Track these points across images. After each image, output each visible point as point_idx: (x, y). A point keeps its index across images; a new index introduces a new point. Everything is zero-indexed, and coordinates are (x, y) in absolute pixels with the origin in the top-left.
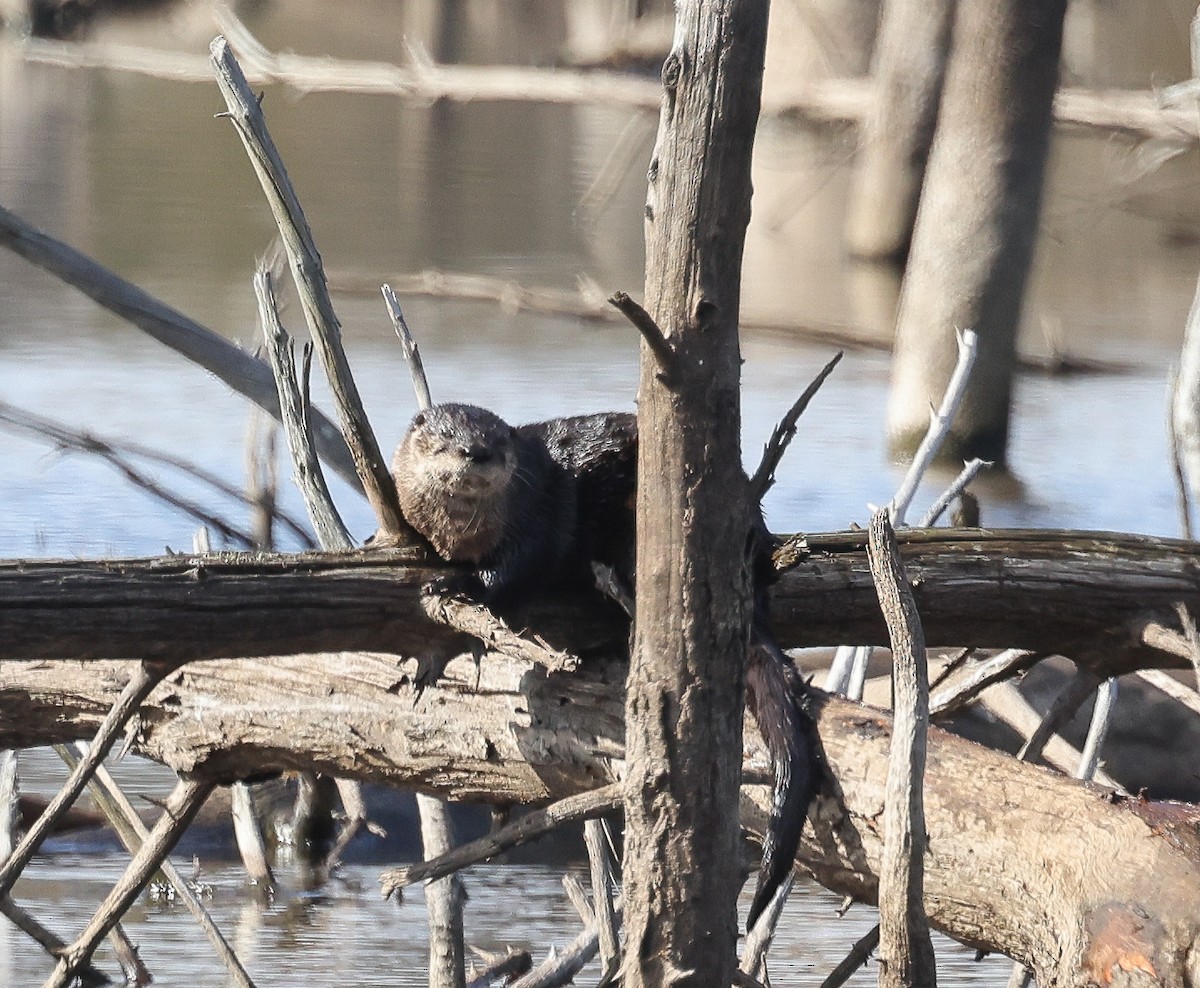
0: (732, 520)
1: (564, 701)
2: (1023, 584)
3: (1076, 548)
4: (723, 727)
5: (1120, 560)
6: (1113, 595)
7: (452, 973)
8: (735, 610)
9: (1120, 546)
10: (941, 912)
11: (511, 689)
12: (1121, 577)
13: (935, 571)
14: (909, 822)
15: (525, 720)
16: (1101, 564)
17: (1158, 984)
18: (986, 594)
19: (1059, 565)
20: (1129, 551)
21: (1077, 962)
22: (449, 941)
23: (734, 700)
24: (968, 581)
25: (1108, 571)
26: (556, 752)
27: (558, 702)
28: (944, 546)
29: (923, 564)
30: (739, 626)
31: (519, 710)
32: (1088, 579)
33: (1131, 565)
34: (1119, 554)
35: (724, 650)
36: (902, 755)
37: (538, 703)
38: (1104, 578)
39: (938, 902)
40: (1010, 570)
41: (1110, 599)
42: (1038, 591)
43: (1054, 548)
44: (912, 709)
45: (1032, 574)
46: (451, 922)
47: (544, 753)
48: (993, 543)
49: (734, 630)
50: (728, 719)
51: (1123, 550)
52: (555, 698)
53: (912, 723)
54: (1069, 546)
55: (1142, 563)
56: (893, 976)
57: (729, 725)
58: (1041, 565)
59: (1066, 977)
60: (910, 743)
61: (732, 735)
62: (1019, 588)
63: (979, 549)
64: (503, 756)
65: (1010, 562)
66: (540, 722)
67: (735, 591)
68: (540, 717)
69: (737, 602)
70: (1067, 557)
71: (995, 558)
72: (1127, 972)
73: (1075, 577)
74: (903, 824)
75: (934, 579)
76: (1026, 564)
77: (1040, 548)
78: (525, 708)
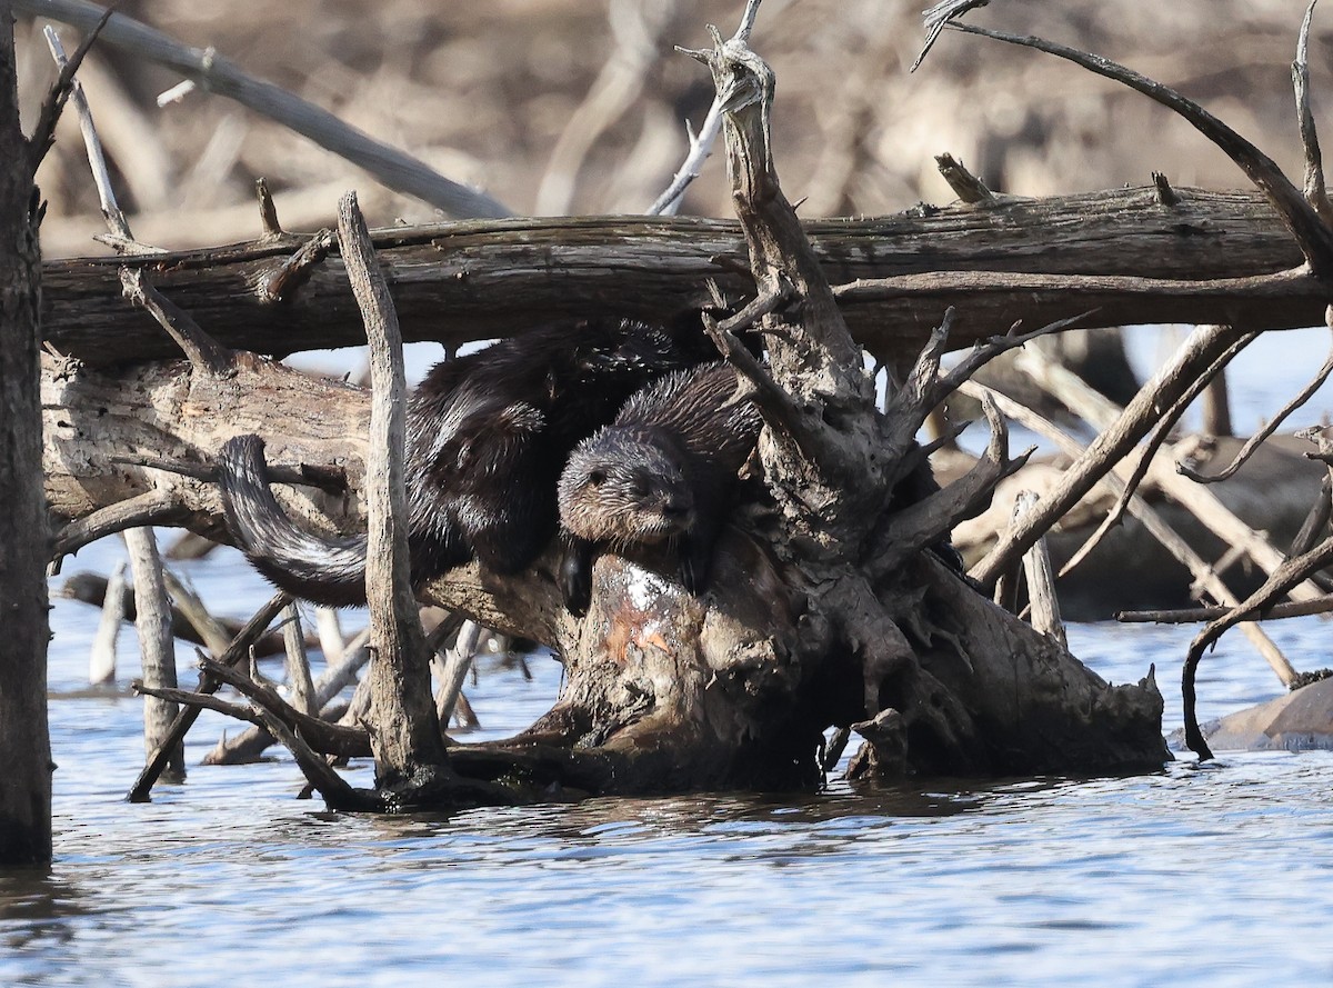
0: (12, 182)
1: (103, 411)
2: (571, 271)
3: (627, 233)
4: (17, 394)
5: (673, 242)
6: (665, 278)
7: (166, 712)
8: (20, 274)
9: (672, 229)
10: (468, 601)
11: (52, 403)
12: (673, 260)
13: (479, 263)
14: (390, 507)
15: (68, 433)
16: (653, 248)
17: (671, 658)
18: (535, 283)
19: (607, 250)
20: (682, 234)
21: (595, 642)
22: (161, 680)
23: (27, 366)
24: (513, 272)
25: (660, 254)
26: (96, 463)
27: (97, 413)
28: (489, 237)
29: (468, 256)
30: (27, 291)
31: (62, 424)
32: (639, 263)
33: (685, 247)
34: (671, 237)
35: (12, 316)
36: (380, 439)
37: (80, 416)
38: (657, 262)
39: (464, 591)
40: (558, 259)
41: (663, 283)
42: (588, 278)
43: (606, 235)
44: (387, 392)
45: (580, 261)
46: (162, 661)
47: (86, 465)
48: (538, 232)
49: (22, 294)
50: (22, 386)
51: (676, 233)
52: (93, 409)
53: (388, 406)
54: (620, 232)
55: (696, 245)
56: (385, 663)
57: (24, 393)
58: (590, 252)
59: (585, 657)
60: (387, 427)
61: (28, 403)
62: (568, 276)
63: (525, 239)
64: (47, 470)
65: (557, 250)
66: (81, 434)
67: (20, 255)
68: (81, 430)
69: (23, 266)
70: (619, 242)
71: (543, 246)
72: (641, 649)
73: (627, 262)
74: (384, 508)
75: (479, 271)
76: (575, 250)
77: (590, 234)
78: (68, 421)
